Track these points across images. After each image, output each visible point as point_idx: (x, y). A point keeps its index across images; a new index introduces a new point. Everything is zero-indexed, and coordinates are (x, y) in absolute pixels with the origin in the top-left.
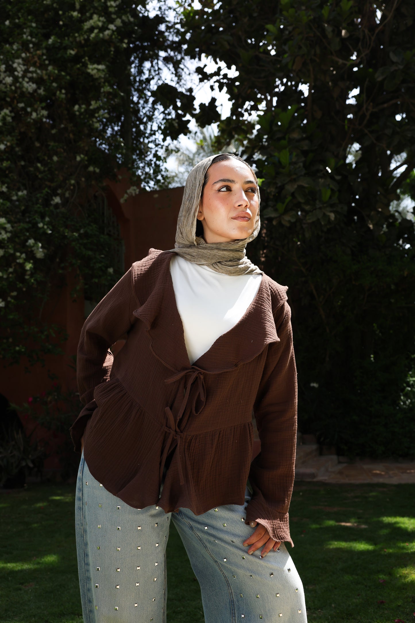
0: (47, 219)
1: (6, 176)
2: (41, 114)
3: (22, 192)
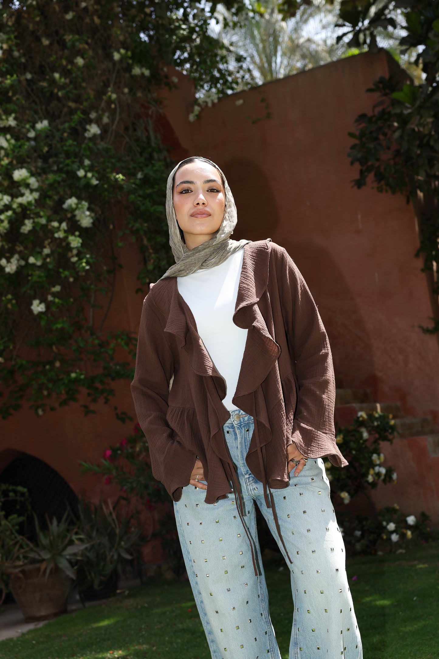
0: (87, 162)
1: (9, 100)
3: (41, 122)
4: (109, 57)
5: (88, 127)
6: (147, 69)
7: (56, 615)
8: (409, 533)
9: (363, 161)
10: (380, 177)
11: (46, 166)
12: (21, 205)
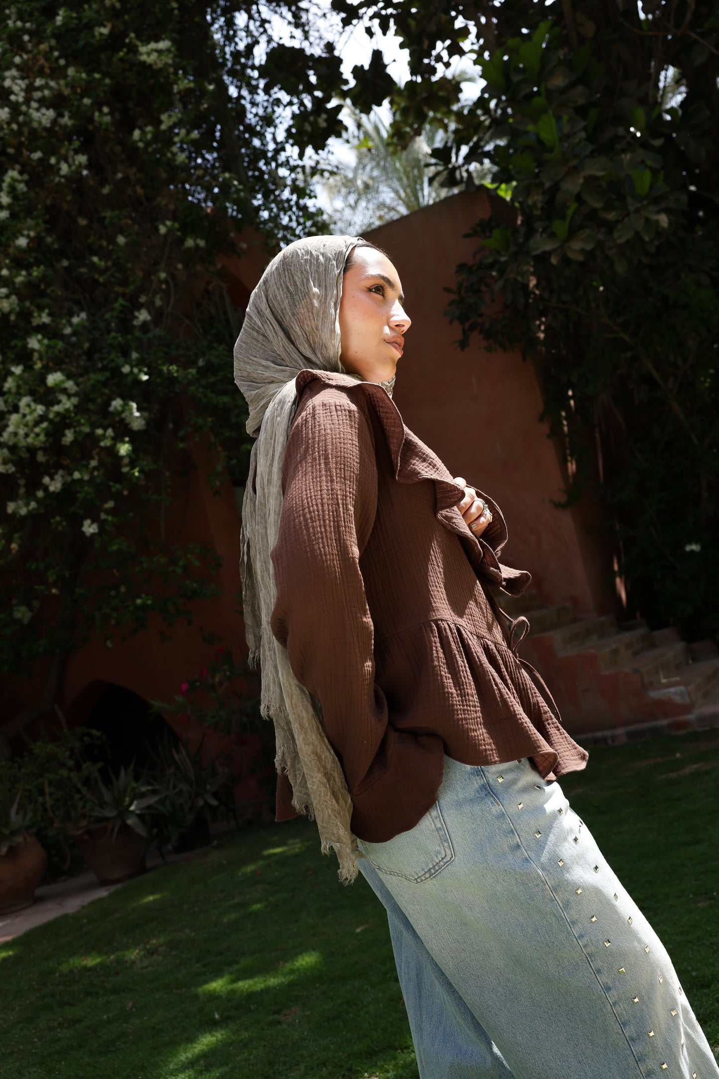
0: (135, 355)
1: (43, 294)
2: (77, 163)
3: (78, 316)
4: (157, 230)
5: (136, 314)
6: (202, 239)
7: (131, 876)
9: (463, 319)
10: (486, 334)
11: (89, 364)
12: (58, 414)
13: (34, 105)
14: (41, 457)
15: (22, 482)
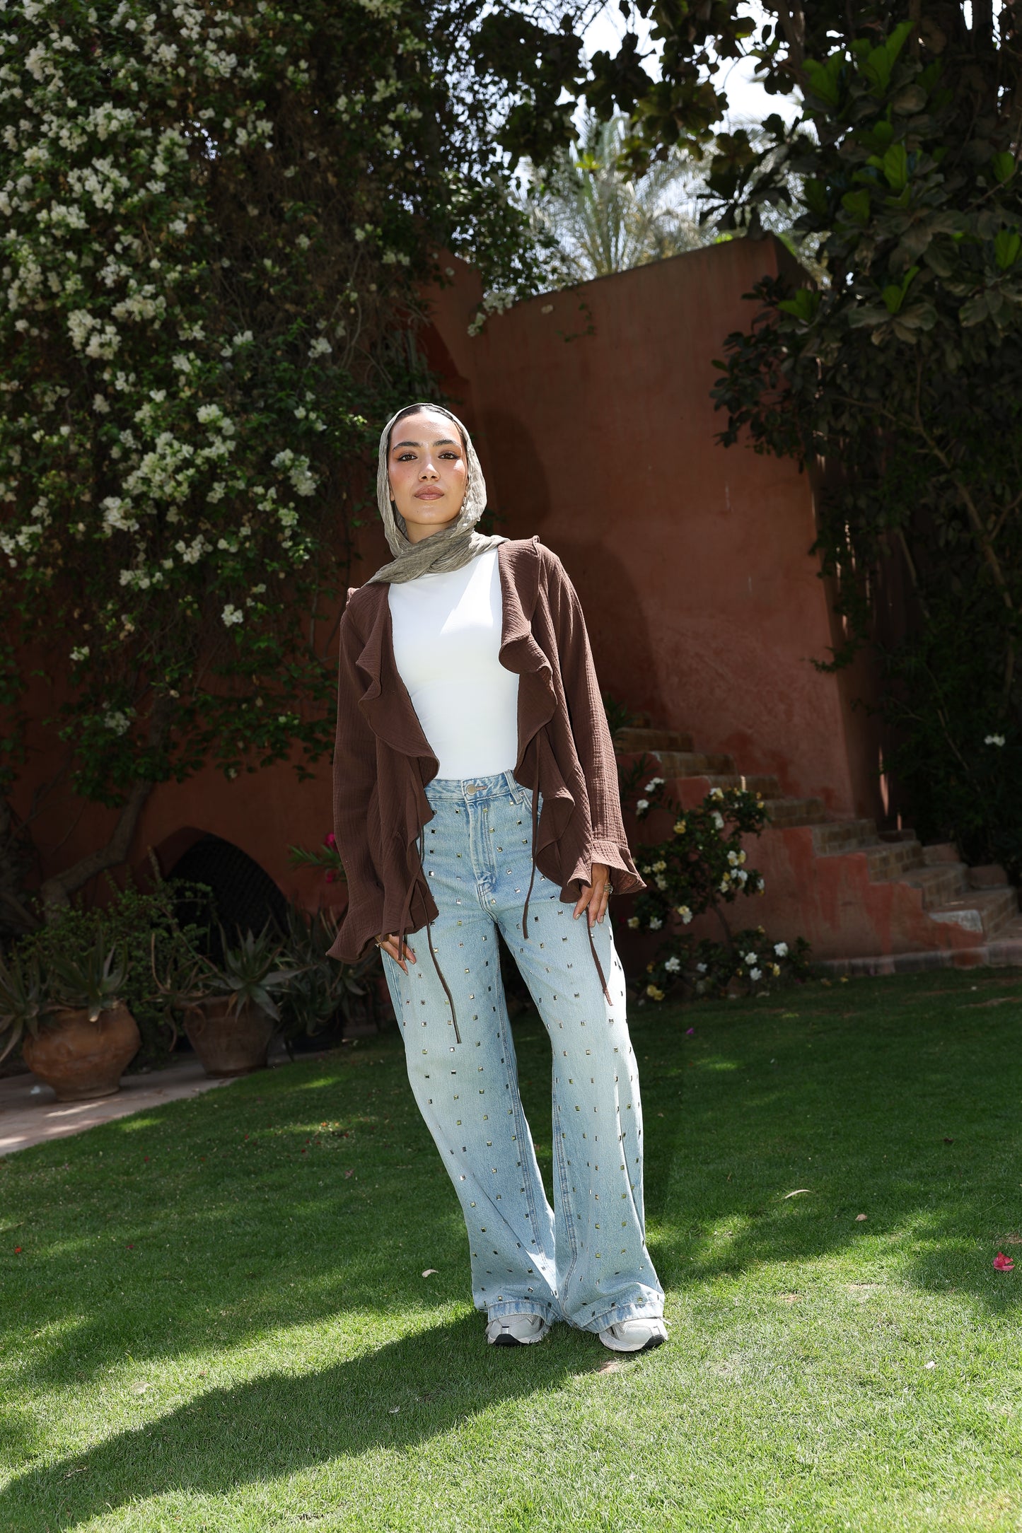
0: (310, 396)
1: (195, 299)
2: (259, 131)
3: (243, 334)
4: (350, 235)
5: (313, 342)
6: (405, 255)
7: (251, 1070)
8: (777, 968)
9: (733, 404)
10: (759, 430)
11: (248, 401)
12: (208, 460)
13: (211, 45)
14: (172, 516)
15: (142, 546)
